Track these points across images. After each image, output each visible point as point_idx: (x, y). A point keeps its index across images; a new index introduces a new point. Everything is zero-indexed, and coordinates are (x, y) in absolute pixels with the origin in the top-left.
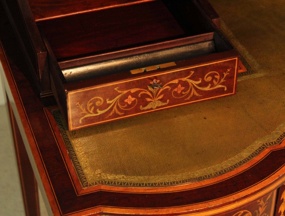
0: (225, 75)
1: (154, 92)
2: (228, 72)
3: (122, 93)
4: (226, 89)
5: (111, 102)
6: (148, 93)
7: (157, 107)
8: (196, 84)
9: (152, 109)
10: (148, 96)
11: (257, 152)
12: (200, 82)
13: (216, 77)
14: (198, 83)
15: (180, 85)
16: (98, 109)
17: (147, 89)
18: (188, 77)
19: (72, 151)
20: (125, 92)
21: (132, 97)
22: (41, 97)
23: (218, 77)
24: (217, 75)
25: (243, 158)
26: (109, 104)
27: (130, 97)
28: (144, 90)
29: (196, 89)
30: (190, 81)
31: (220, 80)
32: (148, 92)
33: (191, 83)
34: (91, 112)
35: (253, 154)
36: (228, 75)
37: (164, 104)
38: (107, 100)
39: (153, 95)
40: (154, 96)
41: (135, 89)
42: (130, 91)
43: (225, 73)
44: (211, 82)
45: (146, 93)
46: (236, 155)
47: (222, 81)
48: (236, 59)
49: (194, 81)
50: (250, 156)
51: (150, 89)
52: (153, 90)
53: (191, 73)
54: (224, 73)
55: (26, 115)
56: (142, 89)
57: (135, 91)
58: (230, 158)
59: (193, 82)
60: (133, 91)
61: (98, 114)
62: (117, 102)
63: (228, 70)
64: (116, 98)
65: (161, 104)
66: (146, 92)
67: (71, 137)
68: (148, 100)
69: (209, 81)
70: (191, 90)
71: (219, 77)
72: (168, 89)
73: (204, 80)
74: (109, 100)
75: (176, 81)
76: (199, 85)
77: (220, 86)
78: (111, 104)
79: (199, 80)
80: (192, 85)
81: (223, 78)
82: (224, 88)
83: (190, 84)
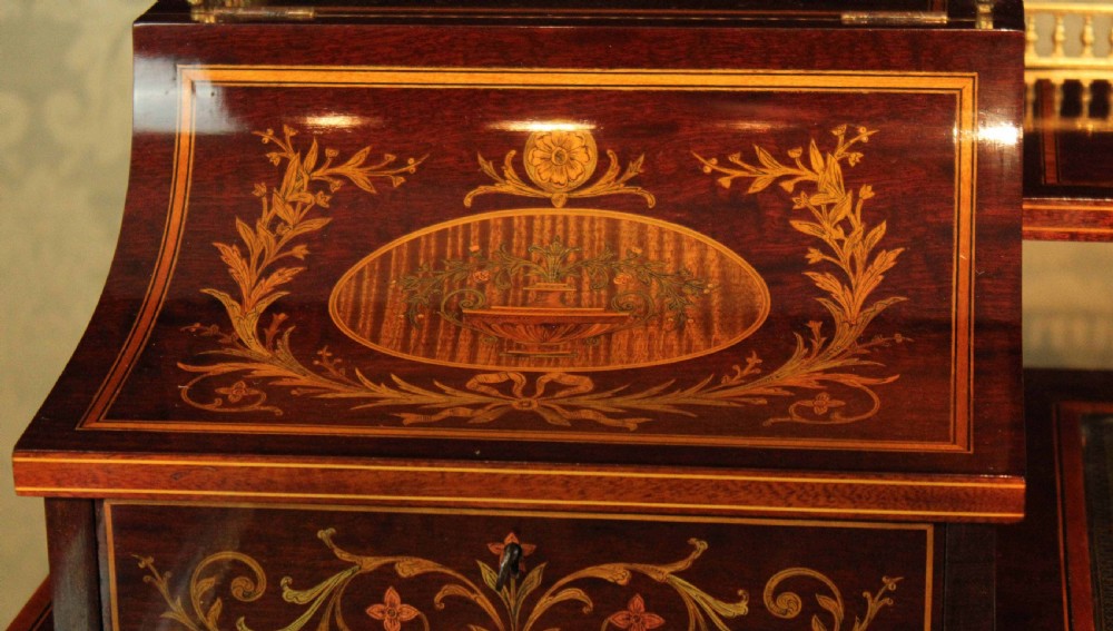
0: (873, 606)
1: (512, 602)
2: (888, 594)
3: (353, 564)
5: (302, 597)
6: (479, 601)
8: (723, 614)
10: (483, 618)
12: (741, 608)
13: (825, 602)
14: (731, 615)
15: (638, 602)
16: (242, 619)
17: (476, 575)
18: (681, 566)
20: (370, 563)
21: (403, 602)
23: (834, 607)
24: (829, 593)
26: (293, 604)
27: (391, 595)
28: (459, 576)
30: (691, 592)
31: (847, 624)
32: (482, 596)
33: (695, 602)
34: (210, 622)
36: (885, 606)
38: (284, 581)
41: (415, 560)
42: (393, 564)
43: (873, 596)
44: (801, 627)
45: (473, 597)
48: (924, 531)
49: (709, 599)
51: (490, 579)
52: (504, 587)
53: (693, 548)
54: (867, 594)
56: (450, 572)
57: (417, 571)
59: (707, 602)
60: (408, 567)
62: (331, 603)
63: (884, 579)
64: (325, 584)
66: (473, 591)
69: (789, 616)
71: (841, 610)
72: (577, 604)
73: (763, 607)
74: (293, 587)
75: (616, 573)
76: (740, 626)
78: (306, 607)
79: (739, 599)
80: (701, 617)
81: (861, 622)
83: (691, 607)
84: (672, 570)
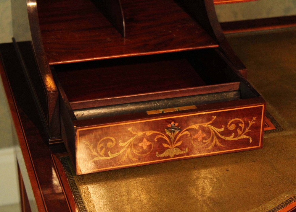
0: (250, 124)
1: (172, 137)
2: (254, 121)
3: (136, 135)
4: (251, 141)
5: (124, 144)
6: (165, 138)
7: (175, 156)
8: (219, 131)
9: (169, 157)
10: (166, 142)
11: (284, 205)
12: (223, 129)
13: (240, 125)
14: (220, 131)
15: (200, 132)
16: (109, 152)
17: (164, 132)
18: (210, 122)
19: (79, 195)
20: (140, 134)
21: (147, 141)
22: (50, 144)
23: (242, 126)
24: (242, 123)
25: (267, 209)
26: (122, 146)
27: (145, 140)
28: (160, 133)
29: (218, 138)
30: (212, 128)
31: (245, 129)
32: (165, 137)
33: (213, 130)
34: (102, 154)
35: (278, 206)
36: (253, 124)
37: (182, 152)
38: (120, 141)
39: (170, 141)
40: (172, 142)
41: (151, 131)
42: (145, 133)
43: (251, 122)
44: (235, 131)
45: (163, 137)
46: (259, 206)
47: (247, 130)
48: (262, 106)
49: (216, 128)
50: (276, 208)
51: (167, 132)
52: (171, 134)
53: (213, 118)
54: (249, 122)
55: (31, 160)
56: (158, 133)
57: (151, 134)
58: (253, 208)
59: (215, 129)
60: (149, 133)
61: (109, 158)
62: (131, 144)
63: (253, 118)
64: (129, 140)
65: (179, 152)
66: (163, 136)
67: (78, 182)
68: (165, 145)
69: (233, 129)
70: (213, 138)
71: (244, 126)
72: (187, 135)
73: (227, 128)
74: (122, 142)
75: (196, 126)
76: (222, 133)
77: (245, 137)
78: (125, 146)
79: (222, 127)
80: (214, 132)
81: (248, 128)
82: (249, 139)
83: (212, 131)
84: (208, 124)
